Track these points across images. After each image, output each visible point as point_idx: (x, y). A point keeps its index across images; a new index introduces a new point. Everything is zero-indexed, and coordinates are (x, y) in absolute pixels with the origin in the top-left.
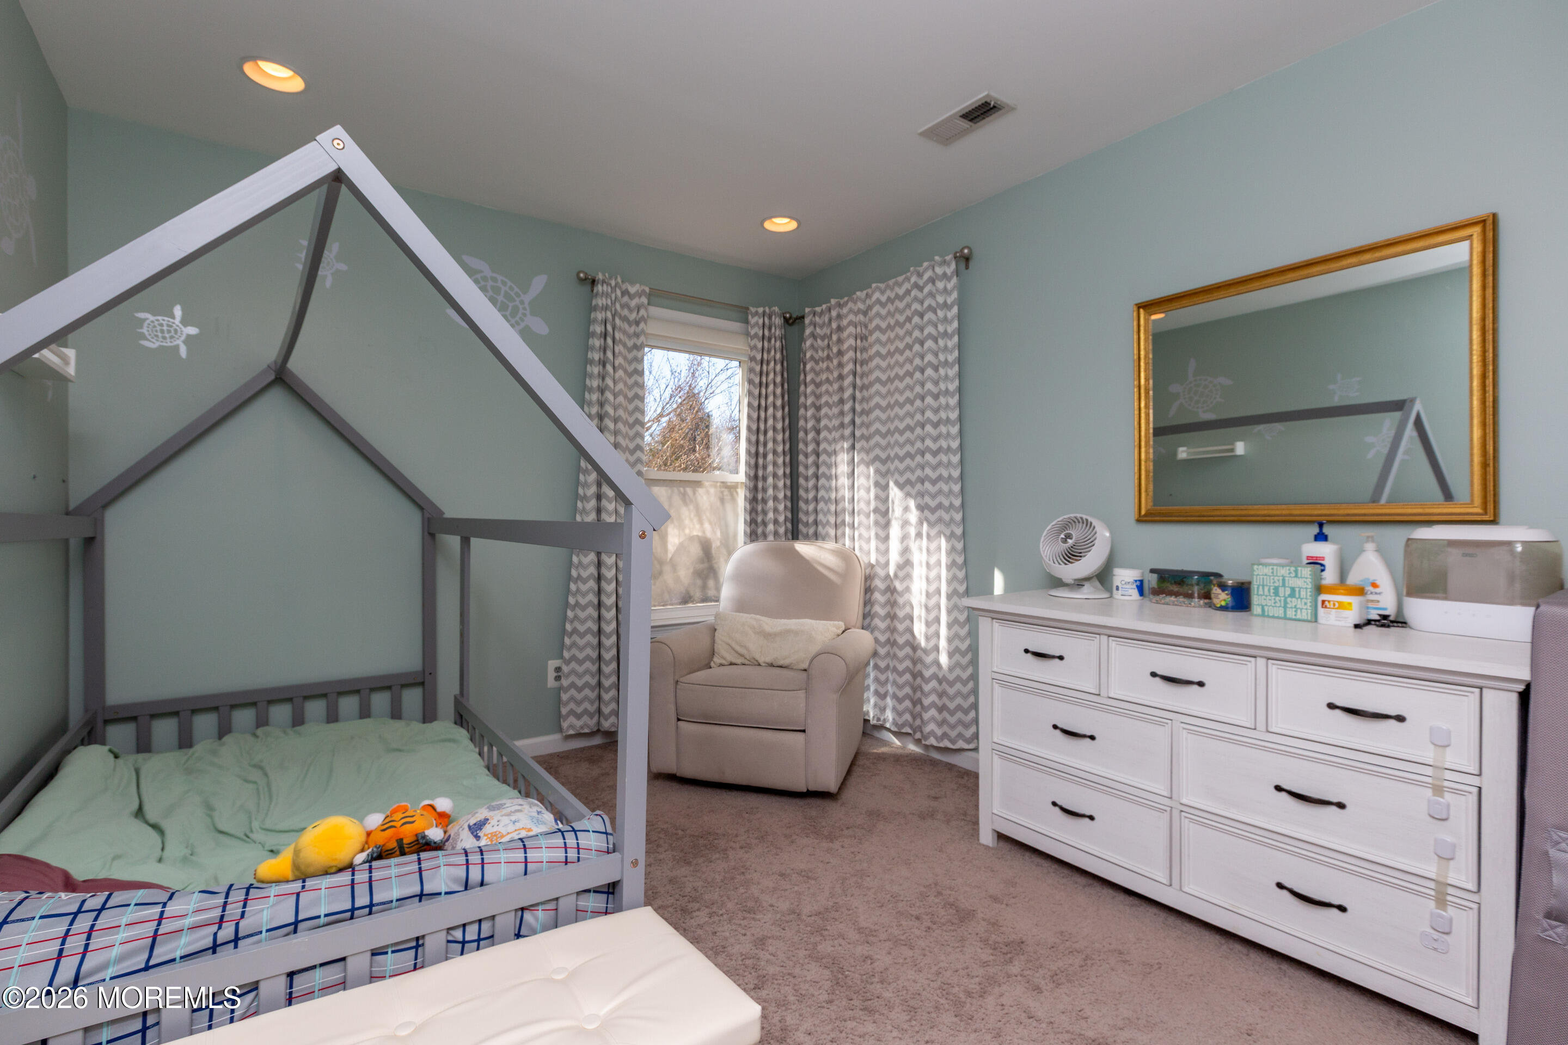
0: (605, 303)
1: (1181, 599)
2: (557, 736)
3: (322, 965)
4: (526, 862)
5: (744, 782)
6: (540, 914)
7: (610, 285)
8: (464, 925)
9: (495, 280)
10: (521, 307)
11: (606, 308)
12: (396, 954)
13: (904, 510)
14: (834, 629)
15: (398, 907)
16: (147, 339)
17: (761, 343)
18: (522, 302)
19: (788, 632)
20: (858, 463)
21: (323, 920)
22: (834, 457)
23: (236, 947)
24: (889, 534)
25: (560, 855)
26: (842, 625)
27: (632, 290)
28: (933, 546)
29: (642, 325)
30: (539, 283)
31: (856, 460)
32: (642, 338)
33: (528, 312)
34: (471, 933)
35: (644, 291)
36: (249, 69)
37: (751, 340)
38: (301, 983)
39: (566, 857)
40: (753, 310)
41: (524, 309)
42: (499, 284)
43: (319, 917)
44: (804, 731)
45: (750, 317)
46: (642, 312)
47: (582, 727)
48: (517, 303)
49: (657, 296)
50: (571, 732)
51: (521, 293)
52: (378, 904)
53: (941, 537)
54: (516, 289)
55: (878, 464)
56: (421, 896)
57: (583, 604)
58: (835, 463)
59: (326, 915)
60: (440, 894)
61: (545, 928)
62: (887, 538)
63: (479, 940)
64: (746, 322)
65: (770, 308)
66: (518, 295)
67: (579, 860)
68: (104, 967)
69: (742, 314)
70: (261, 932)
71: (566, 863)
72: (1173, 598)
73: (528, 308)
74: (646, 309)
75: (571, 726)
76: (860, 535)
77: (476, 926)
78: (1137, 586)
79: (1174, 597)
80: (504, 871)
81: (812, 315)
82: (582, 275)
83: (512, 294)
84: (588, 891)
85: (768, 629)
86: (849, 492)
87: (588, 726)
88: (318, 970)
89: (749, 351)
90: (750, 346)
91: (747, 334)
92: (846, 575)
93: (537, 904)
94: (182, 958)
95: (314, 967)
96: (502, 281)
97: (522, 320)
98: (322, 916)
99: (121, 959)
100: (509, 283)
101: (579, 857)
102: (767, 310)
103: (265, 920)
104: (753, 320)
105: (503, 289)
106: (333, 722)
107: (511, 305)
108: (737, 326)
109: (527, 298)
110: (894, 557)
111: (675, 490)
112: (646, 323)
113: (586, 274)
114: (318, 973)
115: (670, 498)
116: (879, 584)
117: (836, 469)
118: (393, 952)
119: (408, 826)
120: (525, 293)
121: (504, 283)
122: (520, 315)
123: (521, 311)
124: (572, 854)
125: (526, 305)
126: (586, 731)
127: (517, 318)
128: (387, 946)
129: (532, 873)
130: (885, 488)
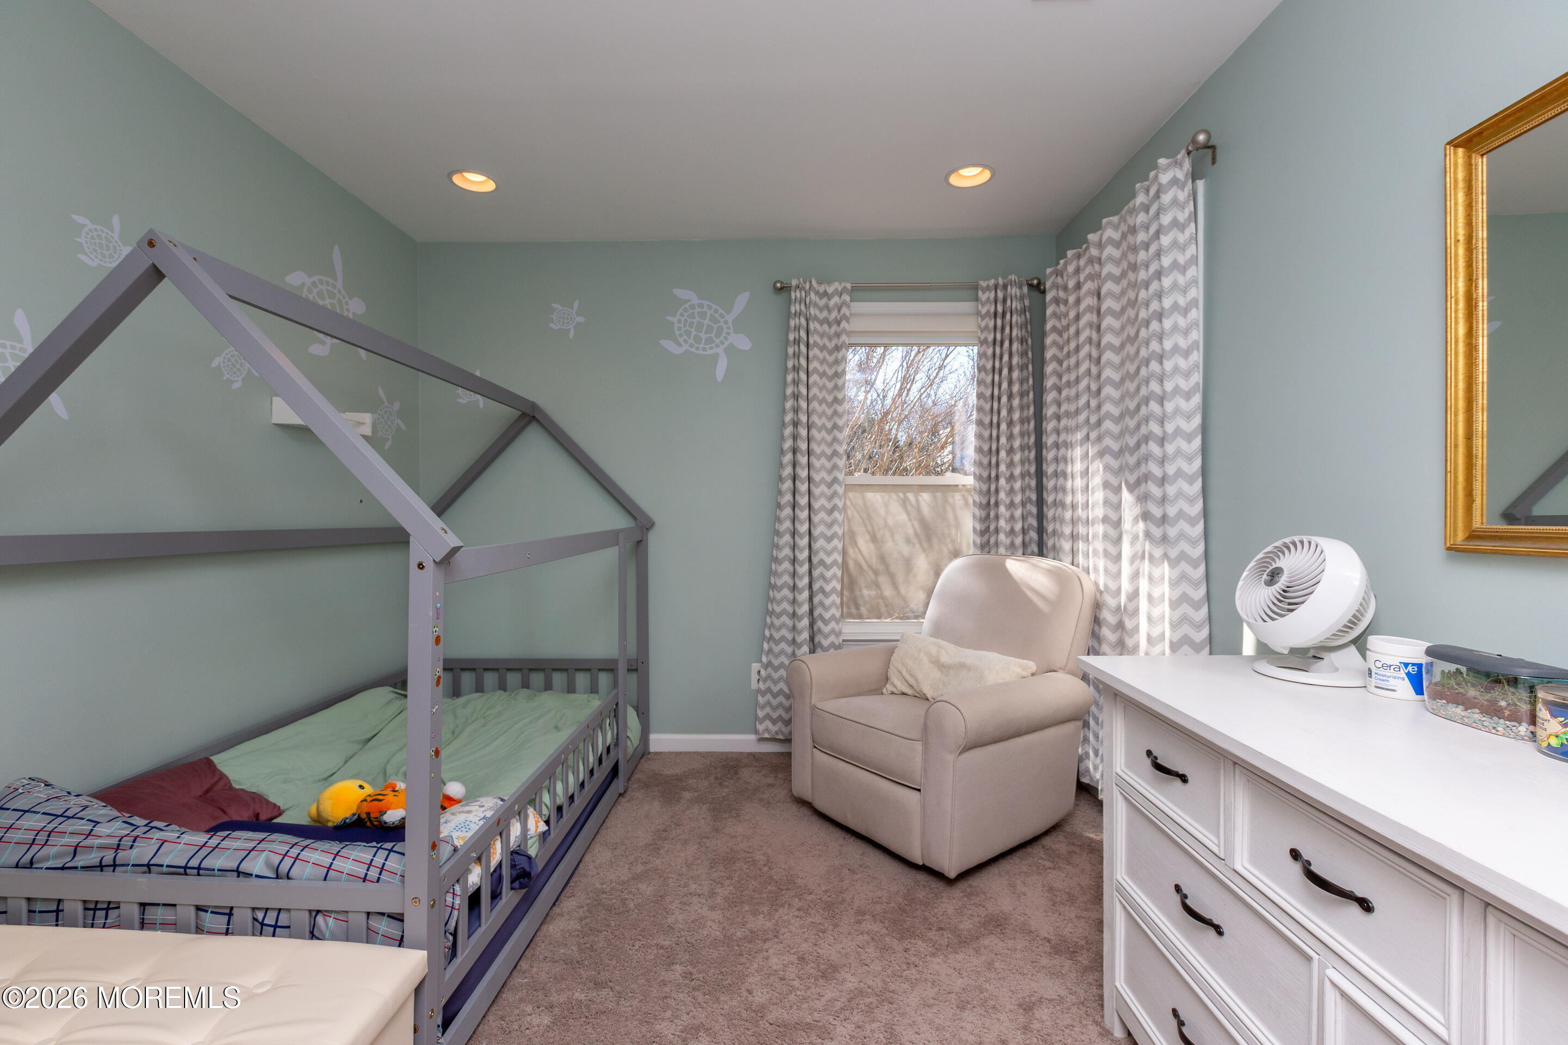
0: (798, 310)
1: (1476, 715)
2: (752, 737)
3: (164, 905)
4: (329, 868)
5: (864, 832)
6: (331, 921)
7: (804, 289)
8: (267, 909)
9: (701, 306)
10: (725, 327)
11: (800, 314)
12: (213, 915)
13: (1134, 519)
14: (1019, 670)
15: (221, 876)
16: (461, 398)
17: (993, 320)
18: (726, 322)
19: (962, 666)
20: (1092, 457)
21: (165, 869)
22: (1070, 450)
23: (114, 871)
24: (1121, 551)
25: (361, 870)
26: (1032, 666)
27: (830, 290)
28: (1157, 573)
29: (844, 324)
30: (742, 300)
31: (1090, 455)
32: (844, 338)
33: (731, 331)
34: (270, 920)
35: (845, 289)
36: (457, 179)
37: (982, 321)
38: (151, 914)
39: (366, 874)
40: (983, 284)
41: (728, 328)
42: (705, 309)
43: (162, 866)
44: (919, 790)
45: (980, 293)
46: (844, 310)
47: (777, 733)
48: (722, 324)
49: (861, 291)
50: (766, 736)
51: (725, 314)
52: (204, 869)
53: (1164, 562)
54: (721, 311)
55: (1108, 459)
56: (239, 873)
57: (778, 612)
58: (1072, 459)
59: (168, 866)
60: (251, 875)
61: (334, 938)
62: (1118, 558)
63: (275, 926)
64: (977, 299)
65: (1003, 279)
66: (722, 316)
67: (378, 881)
68: (47, 859)
69: (972, 291)
70: (129, 865)
71: (364, 880)
72: (1459, 710)
73: (731, 326)
74: (849, 307)
75: (767, 730)
76: (1095, 551)
77: (275, 914)
78: (1408, 674)
79: (1461, 707)
80: (308, 870)
81: (1055, 276)
82: (778, 285)
83: (717, 315)
84: (383, 914)
85: (944, 659)
86: (1082, 495)
87: (782, 733)
88: (160, 907)
89: (979, 332)
90: (980, 327)
91: (978, 313)
92: (1058, 602)
93: (331, 912)
94: (82, 867)
95: (158, 905)
96: (708, 305)
97: (726, 339)
98: (165, 866)
99: (56, 857)
100: (714, 306)
101: (379, 878)
102: (1001, 281)
103: (132, 856)
104: (983, 296)
105: (709, 313)
106: (572, 693)
107: (715, 327)
108: (967, 306)
109: (730, 318)
110: (1126, 586)
111: (894, 496)
112: (848, 322)
113: (782, 283)
114: (160, 910)
115: (886, 505)
116: (1108, 616)
117: (1072, 466)
118: (212, 912)
119: (376, 803)
120: (728, 314)
121: (710, 307)
122: (724, 335)
123: (725, 331)
124: (373, 873)
125: (730, 325)
126: (781, 737)
127: (722, 338)
128: (209, 906)
129: (333, 880)
130: (1118, 490)
